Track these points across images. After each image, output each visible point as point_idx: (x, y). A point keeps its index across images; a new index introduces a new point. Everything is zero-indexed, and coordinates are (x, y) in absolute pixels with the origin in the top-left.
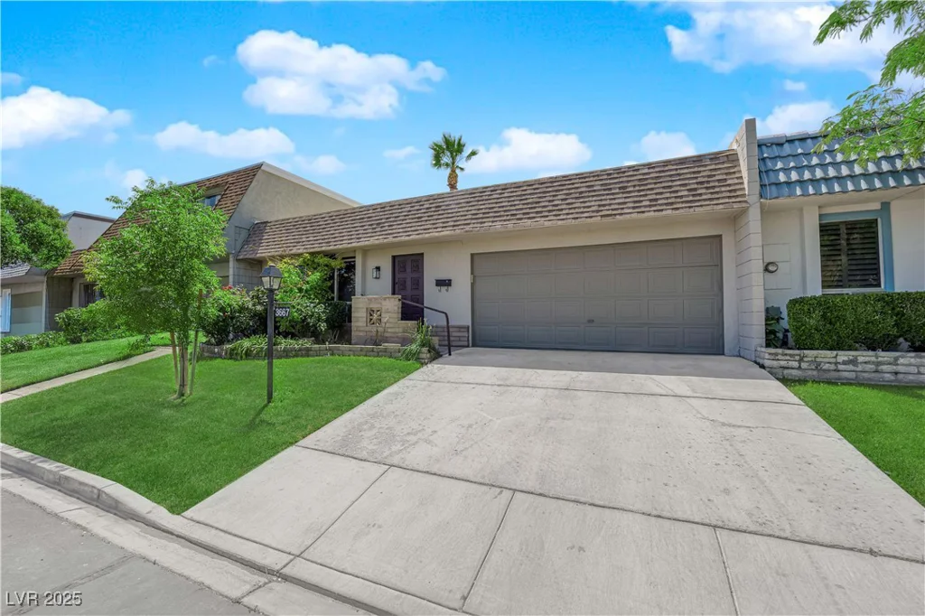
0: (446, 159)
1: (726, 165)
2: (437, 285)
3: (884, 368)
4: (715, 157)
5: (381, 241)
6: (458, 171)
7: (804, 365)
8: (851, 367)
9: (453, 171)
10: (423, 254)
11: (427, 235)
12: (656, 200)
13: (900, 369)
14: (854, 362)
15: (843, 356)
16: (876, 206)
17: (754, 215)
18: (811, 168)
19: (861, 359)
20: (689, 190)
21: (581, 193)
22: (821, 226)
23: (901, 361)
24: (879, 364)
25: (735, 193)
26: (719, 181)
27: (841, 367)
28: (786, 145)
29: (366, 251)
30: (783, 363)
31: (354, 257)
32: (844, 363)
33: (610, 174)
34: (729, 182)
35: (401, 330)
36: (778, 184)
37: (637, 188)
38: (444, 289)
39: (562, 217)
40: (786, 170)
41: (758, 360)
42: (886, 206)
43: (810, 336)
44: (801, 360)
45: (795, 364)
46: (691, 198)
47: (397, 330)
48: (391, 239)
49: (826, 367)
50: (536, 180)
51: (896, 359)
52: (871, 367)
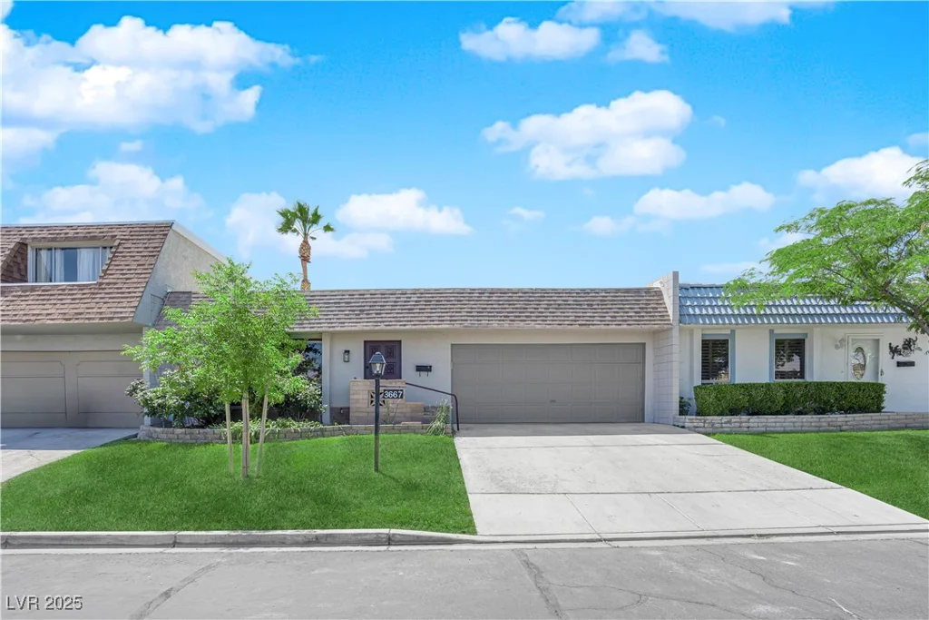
0: (298, 225)
1: (655, 298)
2: (417, 370)
3: (744, 424)
4: (648, 291)
6: (310, 241)
7: (706, 425)
8: (728, 425)
9: (305, 242)
10: (400, 341)
11: (424, 327)
12: (615, 317)
13: (751, 425)
14: (729, 422)
15: (725, 419)
16: (728, 332)
17: (675, 333)
18: (706, 307)
19: (733, 420)
20: (636, 312)
21: (559, 305)
22: (703, 341)
23: (751, 420)
24: (742, 422)
25: (664, 316)
26: (653, 308)
27: (724, 425)
28: (690, 290)
29: (333, 335)
30: (696, 424)
31: (321, 340)
32: (726, 423)
33: (578, 293)
34: (659, 310)
35: (409, 410)
36: (689, 315)
37: (600, 307)
38: (424, 374)
39: (548, 322)
40: (693, 307)
41: (677, 424)
42: (733, 332)
43: (709, 408)
44: (705, 422)
45: (702, 425)
46: (637, 318)
47: (405, 410)
48: (382, 327)
49: (717, 425)
50: (519, 290)
51: (749, 419)
52: (738, 424)
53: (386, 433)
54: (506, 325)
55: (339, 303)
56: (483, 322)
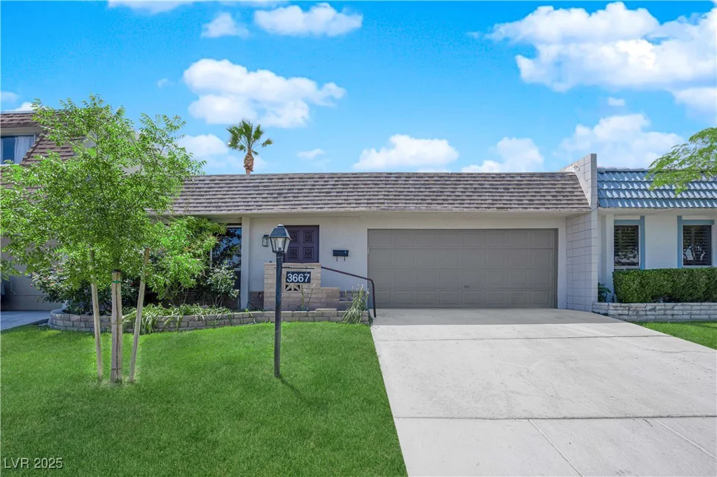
1: (571, 182)
2: (334, 255)
3: (668, 312)
4: (563, 175)
5: (289, 211)
7: (631, 313)
8: (653, 313)
9: (249, 154)
10: (318, 226)
12: (532, 200)
13: (675, 312)
14: (654, 309)
15: (650, 306)
16: (638, 218)
17: (594, 217)
18: (623, 191)
19: (658, 308)
20: (553, 196)
21: (475, 188)
23: (676, 308)
24: (665, 310)
25: (581, 200)
26: (569, 192)
27: (648, 313)
28: (605, 174)
29: (253, 219)
30: (620, 312)
31: (240, 224)
32: (650, 310)
33: (493, 177)
34: (576, 194)
35: (324, 295)
36: (608, 199)
37: (517, 190)
38: (341, 259)
39: (465, 206)
40: (611, 191)
41: (594, 310)
42: (643, 218)
43: (632, 295)
44: (629, 310)
45: (626, 312)
46: (555, 202)
47: (320, 296)
48: (299, 209)
49: (641, 313)
50: (434, 174)
51: (673, 307)
52: (662, 312)
53: (299, 321)
54: (423, 207)
55: (258, 186)
56: (400, 205)
